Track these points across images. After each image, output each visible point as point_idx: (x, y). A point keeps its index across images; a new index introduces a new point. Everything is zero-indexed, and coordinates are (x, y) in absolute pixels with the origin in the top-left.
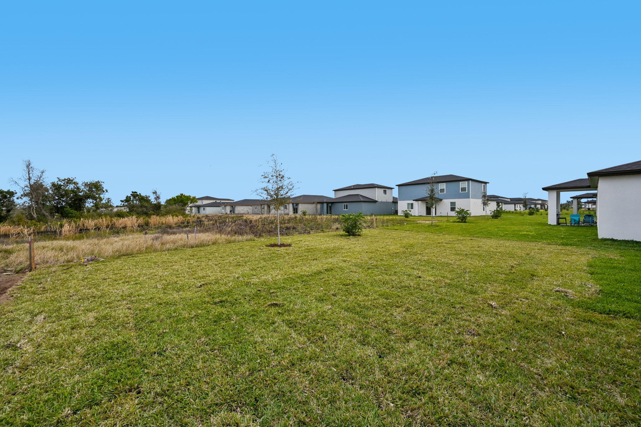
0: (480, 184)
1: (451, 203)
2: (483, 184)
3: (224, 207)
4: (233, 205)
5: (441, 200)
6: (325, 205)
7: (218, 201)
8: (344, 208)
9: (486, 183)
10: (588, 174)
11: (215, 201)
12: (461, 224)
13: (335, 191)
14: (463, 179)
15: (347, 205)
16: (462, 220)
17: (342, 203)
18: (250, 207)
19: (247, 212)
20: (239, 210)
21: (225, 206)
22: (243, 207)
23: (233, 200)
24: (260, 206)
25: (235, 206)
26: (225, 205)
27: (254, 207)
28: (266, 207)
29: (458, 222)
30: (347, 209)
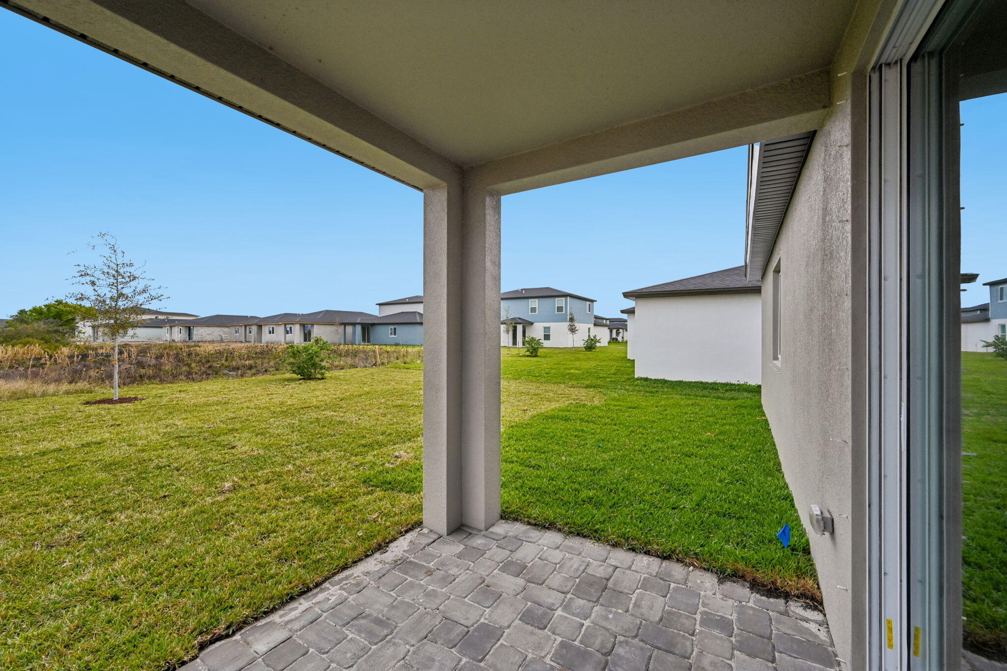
0: (584, 302)
1: (545, 328)
2: (588, 303)
3: (168, 328)
4: (190, 324)
5: (532, 324)
6: (359, 329)
7: (160, 317)
8: (391, 334)
9: (592, 301)
10: (623, 293)
11: (153, 317)
12: (530, 359)
13: (380, 305)
14: (561, 294)
15: (395, 329)
16: (532, 353)
17: (388, 326)
18: (226, 329)
19: (219, 339)
20: (200, 333)
21: (171, 327)
22: (210, 328)
23: (197, 316)
24: (243, 327)
25: (193, 327)
26: (172, 324)
27: (233, 330)
28: (254, 329)
29: (528, 356)
30: (395, 334)
